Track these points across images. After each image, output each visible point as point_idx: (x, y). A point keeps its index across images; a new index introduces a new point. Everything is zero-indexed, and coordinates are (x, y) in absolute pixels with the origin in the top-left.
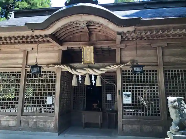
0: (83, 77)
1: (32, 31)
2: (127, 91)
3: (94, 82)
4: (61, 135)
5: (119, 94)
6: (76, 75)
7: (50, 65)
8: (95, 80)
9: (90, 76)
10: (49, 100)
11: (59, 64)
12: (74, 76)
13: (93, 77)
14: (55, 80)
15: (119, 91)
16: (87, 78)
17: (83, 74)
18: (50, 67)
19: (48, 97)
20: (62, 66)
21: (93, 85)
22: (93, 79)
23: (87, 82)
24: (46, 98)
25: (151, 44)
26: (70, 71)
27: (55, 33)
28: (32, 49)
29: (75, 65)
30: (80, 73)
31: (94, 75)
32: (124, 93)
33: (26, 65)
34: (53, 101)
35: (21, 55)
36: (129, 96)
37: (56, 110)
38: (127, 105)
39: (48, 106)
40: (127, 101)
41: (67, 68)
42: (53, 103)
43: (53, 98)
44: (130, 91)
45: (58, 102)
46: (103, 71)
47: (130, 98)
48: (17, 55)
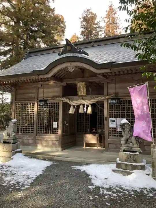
0: (78, 107)
1: (38, 76)
2: (112, 117)
3: (85, 110)
4: (63, 151)
5: (106, 120)
6: (73, 105)
7: (55, 98)
8: (87, 109)
9: (84, 105)
10: (55, 125)
11: (61, 97)
12: (72, 106)
13: (86, 106)
14: (58, 109)
15: (106, 118)
16: (81, 107)
17: (78, 105)
18: (54, 99)
19: (54, 122)
20: (62, 99)
21: (85, 112)
22: (85, 108)
24: (53, 123)
25: (133, 78)
26: (69, 102)
27: (55, 74)
28: (42, 85)
29: (72, 97)
30: (75, 103)
31: (86, 105)
32: (110, 119)
33: (38, 98)
34: (58, 125)
35: (34, 91)
36: (114, 121)
37: (60, 131)
38: (113, 128)
39: (54, 129)
40: (112, 125)
41: (66, 100)
42: (58, 127)
43: (58, 123)
44: (115, 117)
45: (60, 126)
46: (93, 101)
47: (115, 123)
48: (31, 91)
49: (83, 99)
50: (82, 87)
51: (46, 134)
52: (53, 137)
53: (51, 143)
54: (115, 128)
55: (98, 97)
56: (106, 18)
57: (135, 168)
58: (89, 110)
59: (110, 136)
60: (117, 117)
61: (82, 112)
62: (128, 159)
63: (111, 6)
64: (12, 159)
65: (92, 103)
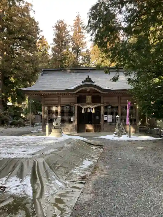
0: (87, 109)
2: (105, 115)
3: (91, 111)
5: (102, 116)
7: (72, 104)
8: (92, 110)
9: (90, 108)
10: (72, 119)
12: (83, 109)
13: (91, 109)
16: (89, 109)
20: (77, 104)
22: (91, 110)
23: (89, 111)
26: (81, 106)
29: (83, 103)
30: (85, 107)
34: (74, 119)
35: (57, 99)
36: (106, 117)
37: (76, 123)
38: (105, 120)
39: (72, 121)
40: (105, 119)
41: (79, 105)
42: (74, 120)
43: (74, 118)
44: (107, 115)
45: (76, 120)
46: (96, 106)
47: (107, 118)
48: (55, 99)
49: (89, 105)
50: (89, 98)
51: (66, 125)
52: (71, 126)
53: (70, 129)
54: (107, 120)
55: (98, 104)
56: (73, 26)
57: (122, 134)
58: (94, 111)
59: (104, 124)
60: (108, 115)
61: (90, 112)
62: (120, 131)
63: (78, 17)
64: (62, 136)
65: (94, 107)
